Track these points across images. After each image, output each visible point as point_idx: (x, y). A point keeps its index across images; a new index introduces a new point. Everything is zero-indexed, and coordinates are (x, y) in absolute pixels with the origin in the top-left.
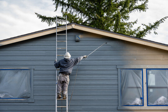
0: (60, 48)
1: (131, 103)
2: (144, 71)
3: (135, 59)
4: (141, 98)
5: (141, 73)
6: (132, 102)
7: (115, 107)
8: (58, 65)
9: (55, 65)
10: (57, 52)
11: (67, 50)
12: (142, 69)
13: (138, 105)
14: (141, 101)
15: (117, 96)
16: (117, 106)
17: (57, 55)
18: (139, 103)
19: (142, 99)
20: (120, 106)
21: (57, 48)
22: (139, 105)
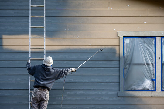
0: (36, 6)
1: (138, 87)
2: (158, 40)
3: (145, 23)
4: (152, 80)
5: (154, 42)
6: (140, 86)
7: (115, 92)
8: (32, 71)
9: (28, 70)
10: (30, 11)
11: (45, 8)
12: (155, 38)
13: (148, 90)
14: (152, 83)
15: (117, 77)
16: (118, 91)
17: (30, 16)
18: (150, 87)
19: (154, 81)
20: (121, 90)
21: (30, 5)
22: (150, 89)
